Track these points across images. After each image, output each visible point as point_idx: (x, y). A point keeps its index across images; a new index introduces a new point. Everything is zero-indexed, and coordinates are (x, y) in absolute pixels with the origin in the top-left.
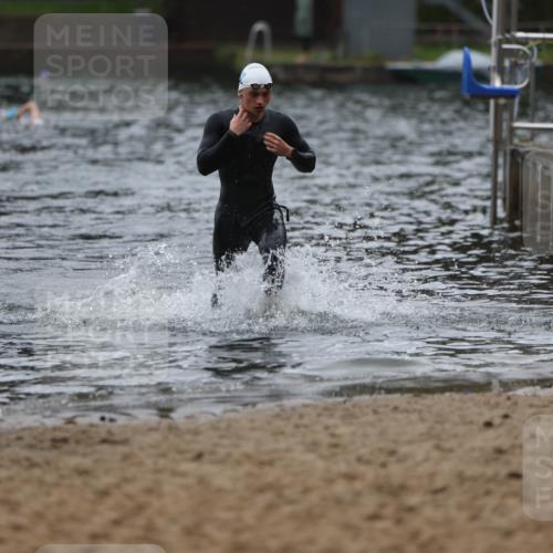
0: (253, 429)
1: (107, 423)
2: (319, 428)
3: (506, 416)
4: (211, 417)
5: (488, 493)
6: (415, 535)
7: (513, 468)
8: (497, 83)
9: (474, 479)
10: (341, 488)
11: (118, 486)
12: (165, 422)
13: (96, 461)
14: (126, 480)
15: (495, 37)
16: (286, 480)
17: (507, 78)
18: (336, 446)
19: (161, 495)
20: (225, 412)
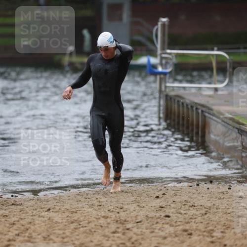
0: (69, 199)
1: (14, 197)
2: (94, 199)
3: (164, 194)
4: (53, 195)
5: (157, 223)
6: (130, 239)
7: (167, 214)
8: (160, 69)
9: (152, 218)
10: (102, 221)
11: (18, 221)
12: (36, 197)
13: (10, 212)
14: (21, 219)
15: (159, 52)
16: (82, 219)
17: (164, 67)
18: (100, 206)
19: (35, 225)
20: (58, 193)
